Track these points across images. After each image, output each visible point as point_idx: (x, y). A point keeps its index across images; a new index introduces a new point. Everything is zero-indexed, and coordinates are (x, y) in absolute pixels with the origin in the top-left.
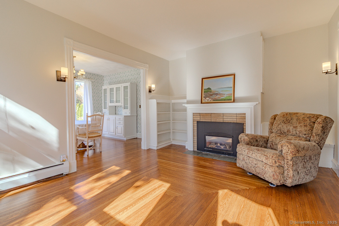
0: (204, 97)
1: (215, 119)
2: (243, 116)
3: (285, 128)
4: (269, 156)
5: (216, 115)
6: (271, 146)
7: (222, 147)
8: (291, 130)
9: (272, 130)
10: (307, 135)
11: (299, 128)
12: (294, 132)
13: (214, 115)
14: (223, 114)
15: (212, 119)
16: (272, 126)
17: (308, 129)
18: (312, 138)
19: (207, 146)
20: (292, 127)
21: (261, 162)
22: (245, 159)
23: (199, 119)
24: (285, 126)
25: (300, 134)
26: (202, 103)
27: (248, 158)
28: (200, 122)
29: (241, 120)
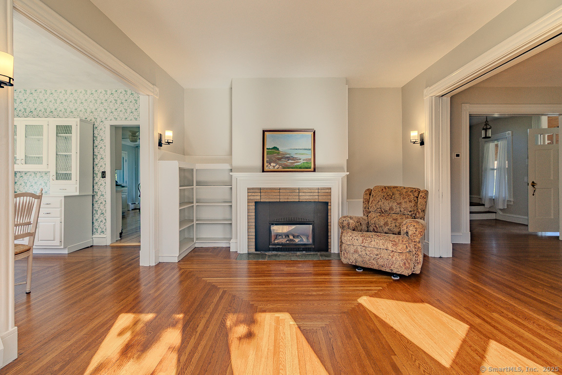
0: (267, 161)
1: (286, 197)
2: (328, 192)
3: (386, 205)
4: (397, 241)
5: (288, 191)
6: (374, 229)
7: (297, 240)
8: (394, 208)
9: (368, 208)
10: (413, 212)
11: (404, 204)
12: (398, 210)
13: (284, 191)
14: (299, 189)
15: (281, 197)
16: (368, 203)
17: (413, 205)
18: (417, 215)
19: (273, 242)
20: (396, 204)
21: (386, 251)
22: (359, 250)
23: (258, 198)
24: (386, 203)
25: (405, 212)
26: (263, 171)
27: (364, 248)
28: (261, 202)
29: (324, 197)
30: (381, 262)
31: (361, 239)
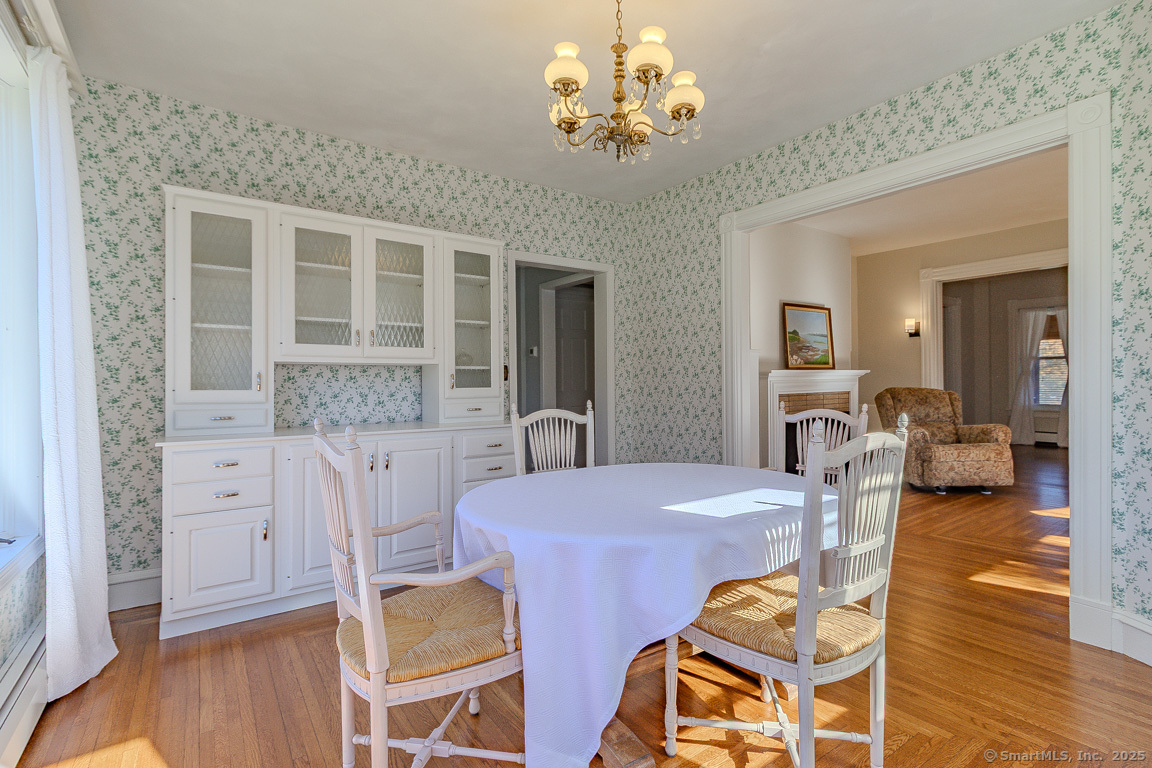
0: (790, 351)
2: (846, 397)
30: (983, 475)
31: (956, 452)
